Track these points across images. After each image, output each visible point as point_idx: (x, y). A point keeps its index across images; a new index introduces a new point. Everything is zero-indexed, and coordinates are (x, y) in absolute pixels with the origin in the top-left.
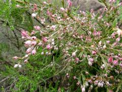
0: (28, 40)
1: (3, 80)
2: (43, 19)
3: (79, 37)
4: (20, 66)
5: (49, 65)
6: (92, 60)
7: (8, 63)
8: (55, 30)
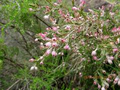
0: (48, 41)
1: (16, 82)
2: (54, 20)
3: (91, 36)
4: (36, 68)
5: (60, 66)
6: (112, 58)
7: (19, 65)
8: (69, 29)
